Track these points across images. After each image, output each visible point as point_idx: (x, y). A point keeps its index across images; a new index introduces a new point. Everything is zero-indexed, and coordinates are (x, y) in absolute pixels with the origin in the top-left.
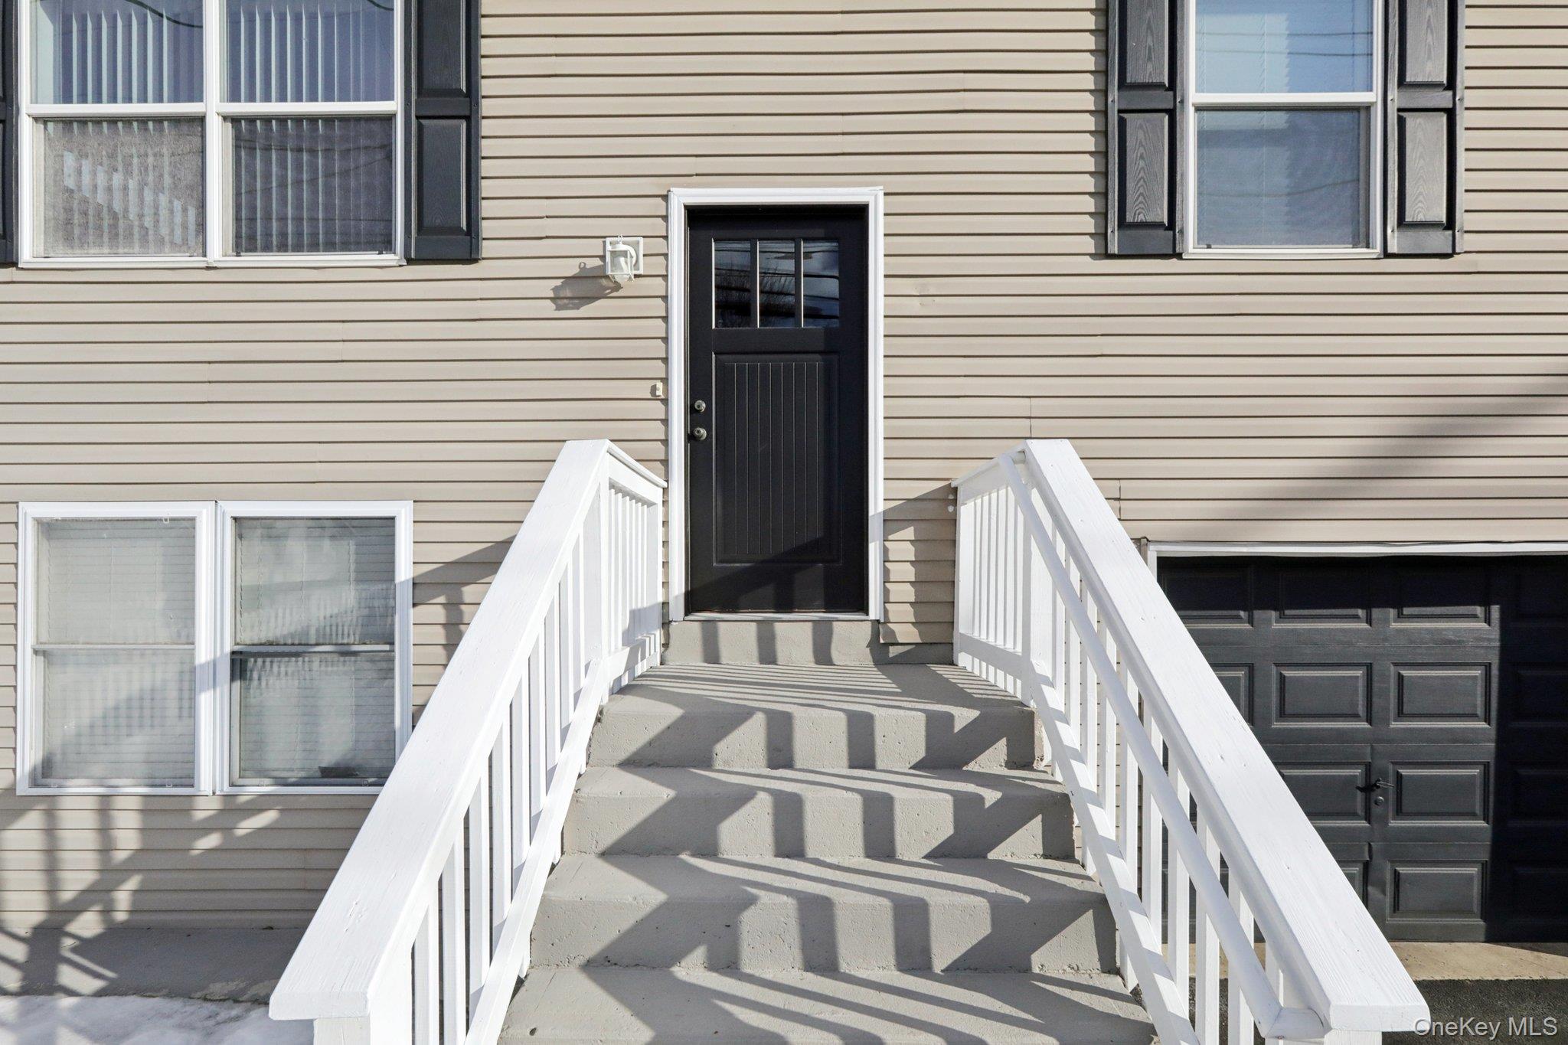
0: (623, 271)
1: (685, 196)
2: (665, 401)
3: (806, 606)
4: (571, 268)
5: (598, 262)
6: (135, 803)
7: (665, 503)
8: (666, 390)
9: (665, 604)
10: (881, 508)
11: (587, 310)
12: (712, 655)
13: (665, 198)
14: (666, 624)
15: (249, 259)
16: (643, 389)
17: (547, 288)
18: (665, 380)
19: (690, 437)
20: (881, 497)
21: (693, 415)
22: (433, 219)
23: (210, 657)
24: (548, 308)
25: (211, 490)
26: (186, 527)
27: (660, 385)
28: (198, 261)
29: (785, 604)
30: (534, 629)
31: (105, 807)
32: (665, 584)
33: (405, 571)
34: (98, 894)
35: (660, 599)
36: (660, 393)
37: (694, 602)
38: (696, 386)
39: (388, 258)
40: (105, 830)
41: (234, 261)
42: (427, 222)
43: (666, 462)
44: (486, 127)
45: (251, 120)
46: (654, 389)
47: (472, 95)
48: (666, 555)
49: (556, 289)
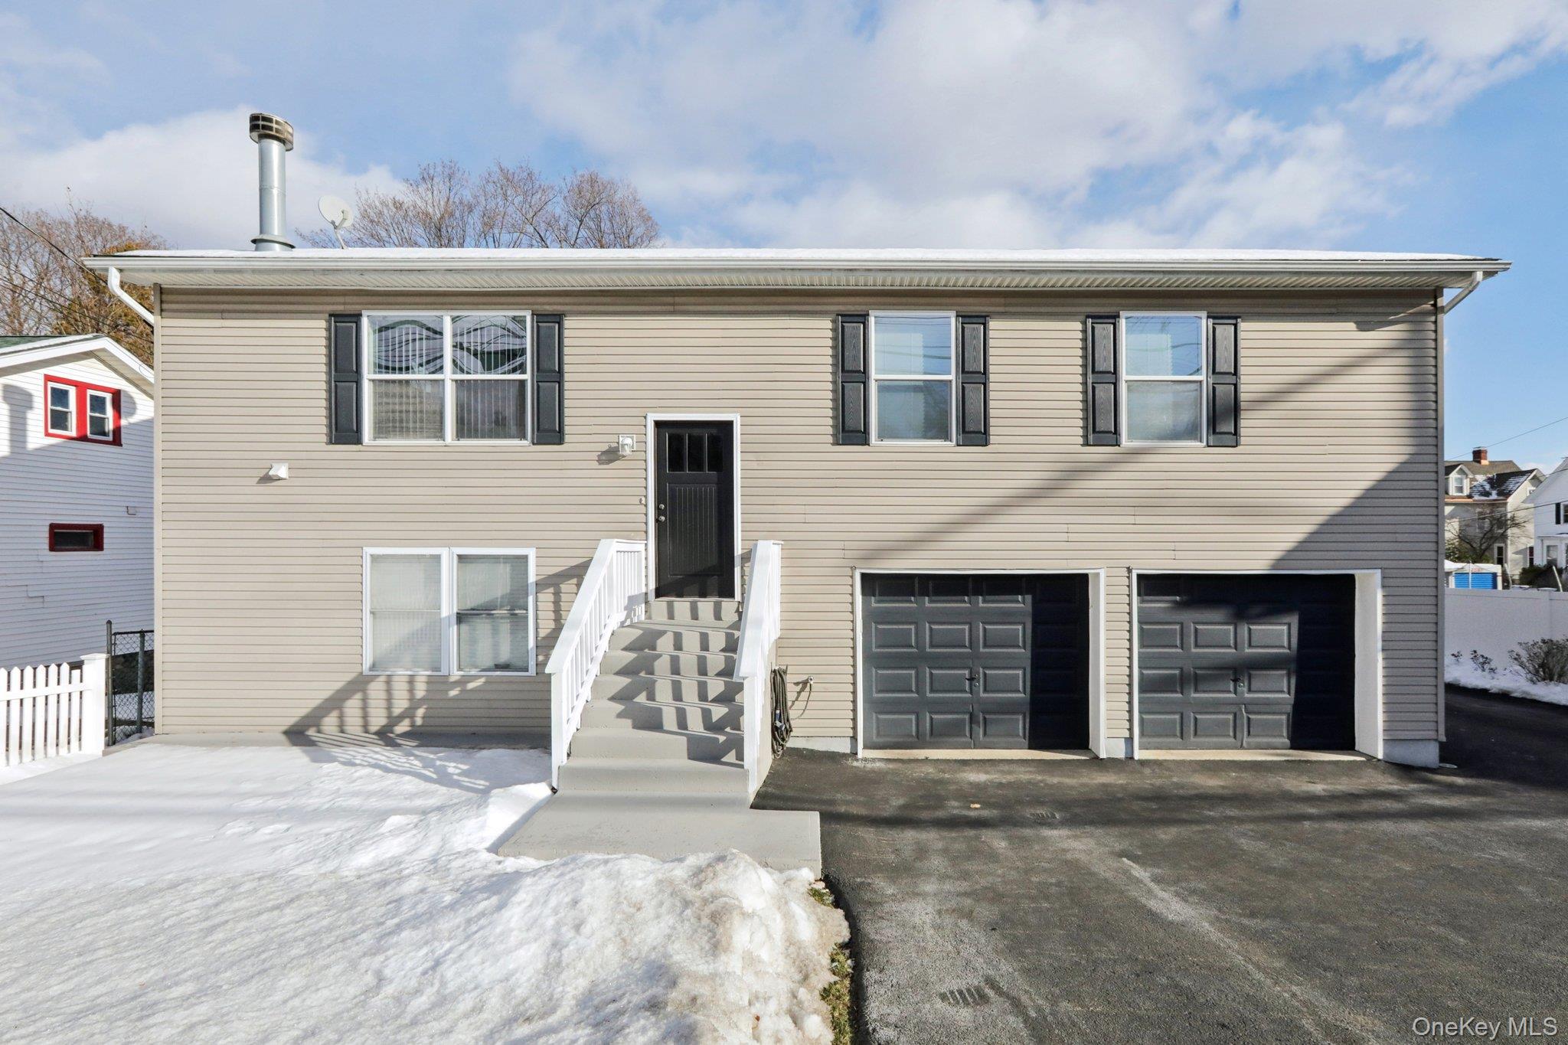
0: (627, 451)
1: (653, 417)
2: (646, 506)
3: (711, 595)
4: (605, 447)
5: (616, 445)
6: (424, 679)
7: (646, 550)
8: (646, 501)
9: (646, 594)
10: (740, 552)
11: (612, 465)
12: (671, 616)
13: (645, 417)
14: (647, 602)
15: (464, 442)
16: (636, 500)
17: (595, 456)
18: (646, 497)
19: (657, 521)
20: (740, 548)
21: (659, 512)
22: (545, 425)
23: (447, 614)
24: (595, 464)
25: (448, 543)
26: (437, 558)
27: (643, 499)
28: (441, 442)
29: (703, 594)
30: (591, 603)
31: (411, 681)
32: (646, 585)
33: (532, 578)
34: (409, 713)
35: (644, 591)
36: (643, 502)
37: (659, 593)
38: (660, 498)
39: (524, 442)
40: (411, 691)
41: (457, 443)
42: (541, 427)
43: (646, 532)
44: (567, 386)
45: (462, 381)
46: (641, 500)
47: (561, 372)
48: (647, 572)
49: (598, 456)
